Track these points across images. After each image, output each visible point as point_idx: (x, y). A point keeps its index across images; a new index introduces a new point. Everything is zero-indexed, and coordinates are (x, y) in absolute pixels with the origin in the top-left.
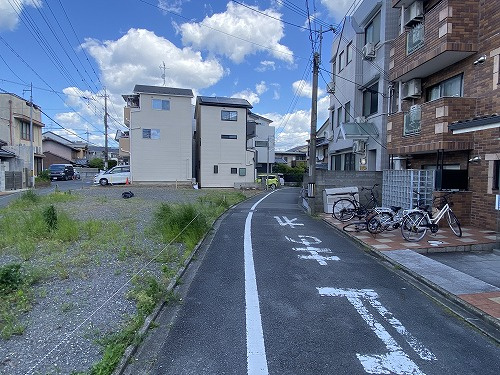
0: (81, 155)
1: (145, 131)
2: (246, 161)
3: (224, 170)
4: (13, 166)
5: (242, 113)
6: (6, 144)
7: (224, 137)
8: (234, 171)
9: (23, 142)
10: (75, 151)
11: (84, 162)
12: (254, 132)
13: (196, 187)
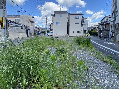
0: (40, 30)
1: (56, 22)
2: (81, 29)
3: (75, 32)
4: (30, 32)
5: (80, 16)
6: (28, 27)
7: (75, 23)
8: (78, 32)
9: (32, 26)
10: (39, 29)
11: (41, 32)
12: (84, 21)
13: (68, 36)
